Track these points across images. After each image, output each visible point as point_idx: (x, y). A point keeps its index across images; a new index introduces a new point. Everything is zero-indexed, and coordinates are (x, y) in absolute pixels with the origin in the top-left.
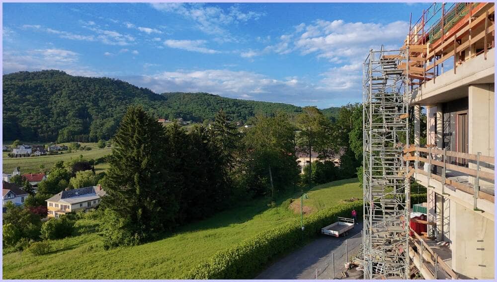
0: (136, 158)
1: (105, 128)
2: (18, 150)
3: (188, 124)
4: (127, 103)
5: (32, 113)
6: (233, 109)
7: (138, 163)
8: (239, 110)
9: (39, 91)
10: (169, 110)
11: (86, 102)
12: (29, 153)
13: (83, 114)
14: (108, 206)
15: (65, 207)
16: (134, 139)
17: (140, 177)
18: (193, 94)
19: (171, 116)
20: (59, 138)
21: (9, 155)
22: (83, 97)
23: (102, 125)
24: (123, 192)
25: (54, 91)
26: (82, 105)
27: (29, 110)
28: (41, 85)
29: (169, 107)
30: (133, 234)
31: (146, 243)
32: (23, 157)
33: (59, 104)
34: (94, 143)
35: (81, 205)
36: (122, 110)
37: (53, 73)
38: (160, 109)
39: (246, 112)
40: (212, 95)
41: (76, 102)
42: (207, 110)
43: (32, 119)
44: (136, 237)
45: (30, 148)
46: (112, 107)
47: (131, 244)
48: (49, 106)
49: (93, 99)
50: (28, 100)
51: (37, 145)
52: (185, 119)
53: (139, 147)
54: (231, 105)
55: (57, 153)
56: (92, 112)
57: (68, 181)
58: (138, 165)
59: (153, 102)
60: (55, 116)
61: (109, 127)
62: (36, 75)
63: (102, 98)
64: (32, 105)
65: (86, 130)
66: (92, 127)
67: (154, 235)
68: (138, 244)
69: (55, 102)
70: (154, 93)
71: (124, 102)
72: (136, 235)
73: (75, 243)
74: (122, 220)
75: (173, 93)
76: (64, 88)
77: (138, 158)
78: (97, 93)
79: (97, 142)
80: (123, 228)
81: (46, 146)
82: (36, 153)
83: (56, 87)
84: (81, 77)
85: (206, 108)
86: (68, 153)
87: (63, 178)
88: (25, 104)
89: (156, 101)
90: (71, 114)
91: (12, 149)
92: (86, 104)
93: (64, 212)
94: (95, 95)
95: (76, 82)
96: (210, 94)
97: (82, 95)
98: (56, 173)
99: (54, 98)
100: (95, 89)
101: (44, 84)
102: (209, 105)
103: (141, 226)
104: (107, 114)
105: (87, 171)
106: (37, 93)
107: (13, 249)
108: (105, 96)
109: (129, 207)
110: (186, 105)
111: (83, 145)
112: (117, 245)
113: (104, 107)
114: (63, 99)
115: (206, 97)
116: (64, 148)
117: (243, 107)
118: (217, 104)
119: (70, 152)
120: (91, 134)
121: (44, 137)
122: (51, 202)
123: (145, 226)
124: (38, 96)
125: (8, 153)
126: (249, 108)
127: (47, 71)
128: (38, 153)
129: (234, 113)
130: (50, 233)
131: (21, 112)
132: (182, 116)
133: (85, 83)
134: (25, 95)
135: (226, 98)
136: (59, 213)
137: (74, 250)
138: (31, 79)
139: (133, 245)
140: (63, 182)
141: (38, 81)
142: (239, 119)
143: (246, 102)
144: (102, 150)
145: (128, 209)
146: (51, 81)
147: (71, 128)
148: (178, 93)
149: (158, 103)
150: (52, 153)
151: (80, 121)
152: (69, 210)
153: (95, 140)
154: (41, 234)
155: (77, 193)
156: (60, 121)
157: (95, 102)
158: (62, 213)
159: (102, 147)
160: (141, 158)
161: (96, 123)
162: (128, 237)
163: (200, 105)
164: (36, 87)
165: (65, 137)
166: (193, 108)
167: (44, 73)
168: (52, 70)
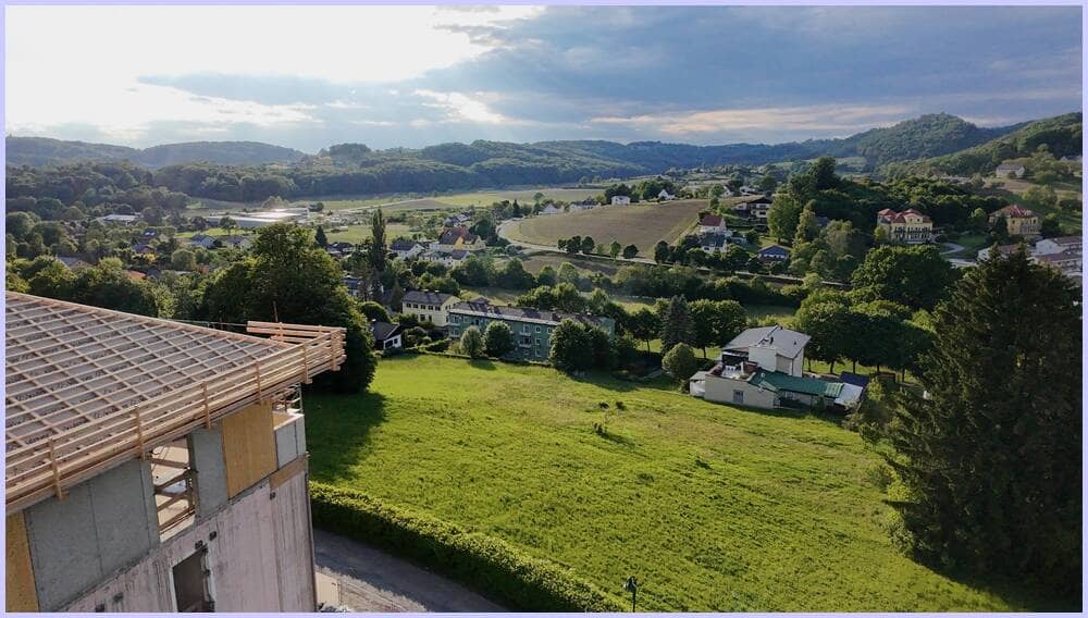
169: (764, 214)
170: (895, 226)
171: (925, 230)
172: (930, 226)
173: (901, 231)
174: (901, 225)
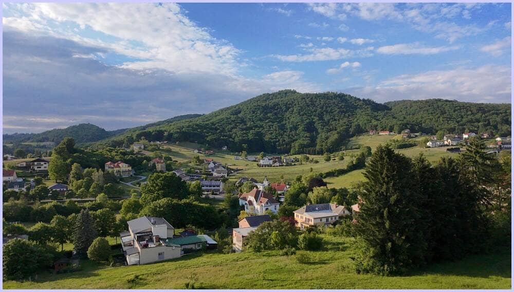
0: (385, 194)
1: (329, 141)
2: (263, 161)
3: (416, 136)
4: (349, 116)
5: (272, 129)
6: (478, 116)
7: (387, 198)
8: (487, 116)
9: (277, 110)
10: (395, 121)
11: (312, 117)
12: (271, 163)
13: (310, 128)
14: (360, 235)
15: (309, 220)
16: (383, 176)
17: (389, 212)
18: (422, 102)
19: (396, 128)
20: (292, 150)
21: (258, 165)
22: (310, 112)
23: (327, 138)
24: (373, 225)
25: (288, 109)
26: (310, 119)
27: (269, 126)
28: (278, 104)
29: (394, 118)
30: (383, 265)
31: (396, 276)
32: (267, 167)
33: (292, 120)
34: (320, 156)
35: (321, 220)
36: (345, 123)
37: (286, 93)
38: (384, 120)
39: (498, 119)
40: (447, 101)
41: (305, 117)
42: (441, 119)
43: (271, 134)
44: (386, 268)
45: (271, 159)
46: (335, 120)
47: (381, 274)
48: (284, 122)
49: (319, 114)
50: (269, 118)
51: (276, 157)
52: (413, 130)
53: (388, 183)
54: (475, 111)
55: (291, 165)
56: (318, 125)
57: (307, 194)
58: (387, 199)
59: (376, 113)
60: (289, 130)
61: (333, 140)
62: (275, 95)
63: (327, 112)
64: (271, 121)
65: (313, 143)
66: (318, 141)
67: (403, 269)
68: (388, 276)
69: (288, 118)
70: (377, 104)
71: (347, 115)
72: (386, 266)
73: (326, 258)
74: (372, 249)
75: (398, 102)
76: (295, 105)
77: (387, 193)
78: (322, 108)
79: (322, 154)
80: (373, 257)
81: (282, 157)
82: (276, 164)
83: (289, 104)
84: (309, 94)
85: (439, 117)
86: (300, 165)
87: (303, 192)
88: (267, 121)
89: (379, 112)
90: (301, 128)
91: (259, 160)
92: (313, 119)
93: (308, 224)
94: (320, 110)
95: (304, 99)
96: (445, 99)
97: (310, 110)
98: (296, 186)
99: (287, 114)
100: (321, 104)
101: (280, 103)
102: (443, 113)
103: (390, 258)
104: (331, 127)
105: (322, 187)
106: (276, 111)
107: (281, 252)
108: (329, 109)
109: (378, 239)
110: (413, 114)
111: (311, 157)
112: (368, 272)
113: (329, 120)
114: (294, 116)
115: (440, 104)
116: (296, 160)
117: (493, 114)
118: (454, 111)
119: (302, 164)
120: (318, 147)
121: (281, 149)
122: (298, 214)
123: (393, 259)
124: (276, 114)
125: (257, 163)
126: (502, 113)
127: (282, 91)
128: (277, 164)
129: (479, 121)
130: (305, 244)
131: (264, 128)
132: (409, 127)
133: (312, 99)
134: (266, 113)
135: (466, 104)
136: (304, 224)
137: (328, 266)
138: (271, 100)
139: (383, 275)
140: (303, 195)
141: (276, 101)
142: (487, 130)
143: (498, 105)
144: (328, 164)
145: (377, 240)
146: (285, 99)
147: (300, 141)
148: (404, 101)
149: (381, 114)
150: (288, 165)
151: (308, 135)
152: (312, 223)
153: (321, 153)
154: (298, 244)
155: (317, 209)
156: (292, 135)
157: (321, 117)
158: (306, 225)
159: (328, 160)
160: (390, 194)
161: (321, 136)
162: (378, 266)
163: (432, 113)
164: (275, 106)
165: (297, 149)
166: (422, 117)
167: (280, 93)
168: (286, 90)
169: (40, 168)
170: (116, 169)
171: (129, 171)
172: (130, 168)
173: (119, 171)
174: (118, 169)
